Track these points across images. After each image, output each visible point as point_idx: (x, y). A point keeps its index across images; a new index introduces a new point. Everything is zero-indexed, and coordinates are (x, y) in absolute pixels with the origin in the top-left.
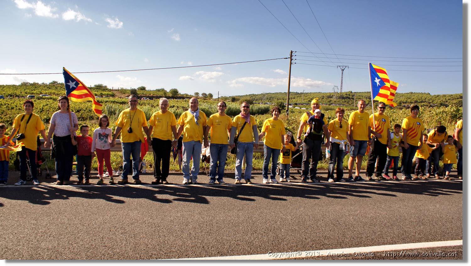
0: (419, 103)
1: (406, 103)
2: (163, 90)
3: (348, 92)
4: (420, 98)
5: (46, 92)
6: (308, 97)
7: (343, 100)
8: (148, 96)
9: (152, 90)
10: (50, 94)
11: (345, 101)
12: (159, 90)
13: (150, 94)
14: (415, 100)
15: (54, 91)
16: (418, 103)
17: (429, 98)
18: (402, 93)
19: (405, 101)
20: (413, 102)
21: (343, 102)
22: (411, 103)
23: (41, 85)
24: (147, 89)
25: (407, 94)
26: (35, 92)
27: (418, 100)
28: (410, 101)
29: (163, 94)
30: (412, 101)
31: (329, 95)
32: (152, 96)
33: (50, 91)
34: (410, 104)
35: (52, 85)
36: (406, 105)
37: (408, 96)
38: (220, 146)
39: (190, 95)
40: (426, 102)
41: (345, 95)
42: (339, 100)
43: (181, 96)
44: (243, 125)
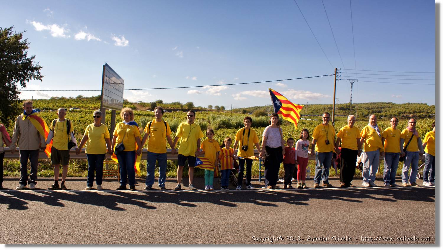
0: (418, 113)
1: (405, 113)
2: (179, 103)
3: (348, 104)
4: (418, 109)
5: (75, 105)
6: (310, 108)
7: (344, 111)
8: (167, 109)
9: (168, 103)
10: (79, 107)
11: (346, 112)
12: (174, 104)
13: (168, 107)
14: (414, 110)
15: (82, 104)
16: (416, 113)
17: (427, 108)
18: (400, 104)
19: (403, 111)
20: (412, 112)
21: (343, 113)
22: (411, 113)
23: (69, 100)
24: (164, 102)
25: (405, 104)
26: (65, 105)
27: (417, 110)
28: (409, 111)
29: (180, 107)
30: (410, 112)
31: (329, 106)
32: (170, 109)
33: (78, 104)
34: (409, 114)
35: (79, 99)
36: (405, 115)
37: (406, 107)
38: (395, 155)
39: (203, 107)
40: (424, 112)
41: (345, 107)
42: (340, 111)
43: (196, 109)
44: (411, 137)
